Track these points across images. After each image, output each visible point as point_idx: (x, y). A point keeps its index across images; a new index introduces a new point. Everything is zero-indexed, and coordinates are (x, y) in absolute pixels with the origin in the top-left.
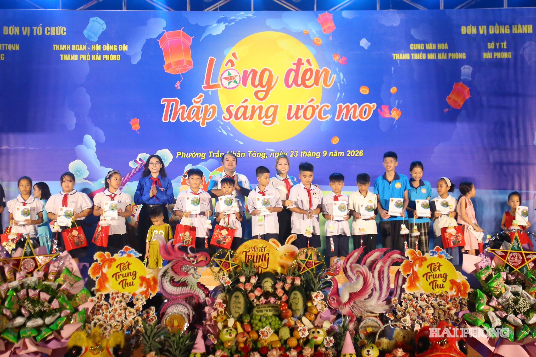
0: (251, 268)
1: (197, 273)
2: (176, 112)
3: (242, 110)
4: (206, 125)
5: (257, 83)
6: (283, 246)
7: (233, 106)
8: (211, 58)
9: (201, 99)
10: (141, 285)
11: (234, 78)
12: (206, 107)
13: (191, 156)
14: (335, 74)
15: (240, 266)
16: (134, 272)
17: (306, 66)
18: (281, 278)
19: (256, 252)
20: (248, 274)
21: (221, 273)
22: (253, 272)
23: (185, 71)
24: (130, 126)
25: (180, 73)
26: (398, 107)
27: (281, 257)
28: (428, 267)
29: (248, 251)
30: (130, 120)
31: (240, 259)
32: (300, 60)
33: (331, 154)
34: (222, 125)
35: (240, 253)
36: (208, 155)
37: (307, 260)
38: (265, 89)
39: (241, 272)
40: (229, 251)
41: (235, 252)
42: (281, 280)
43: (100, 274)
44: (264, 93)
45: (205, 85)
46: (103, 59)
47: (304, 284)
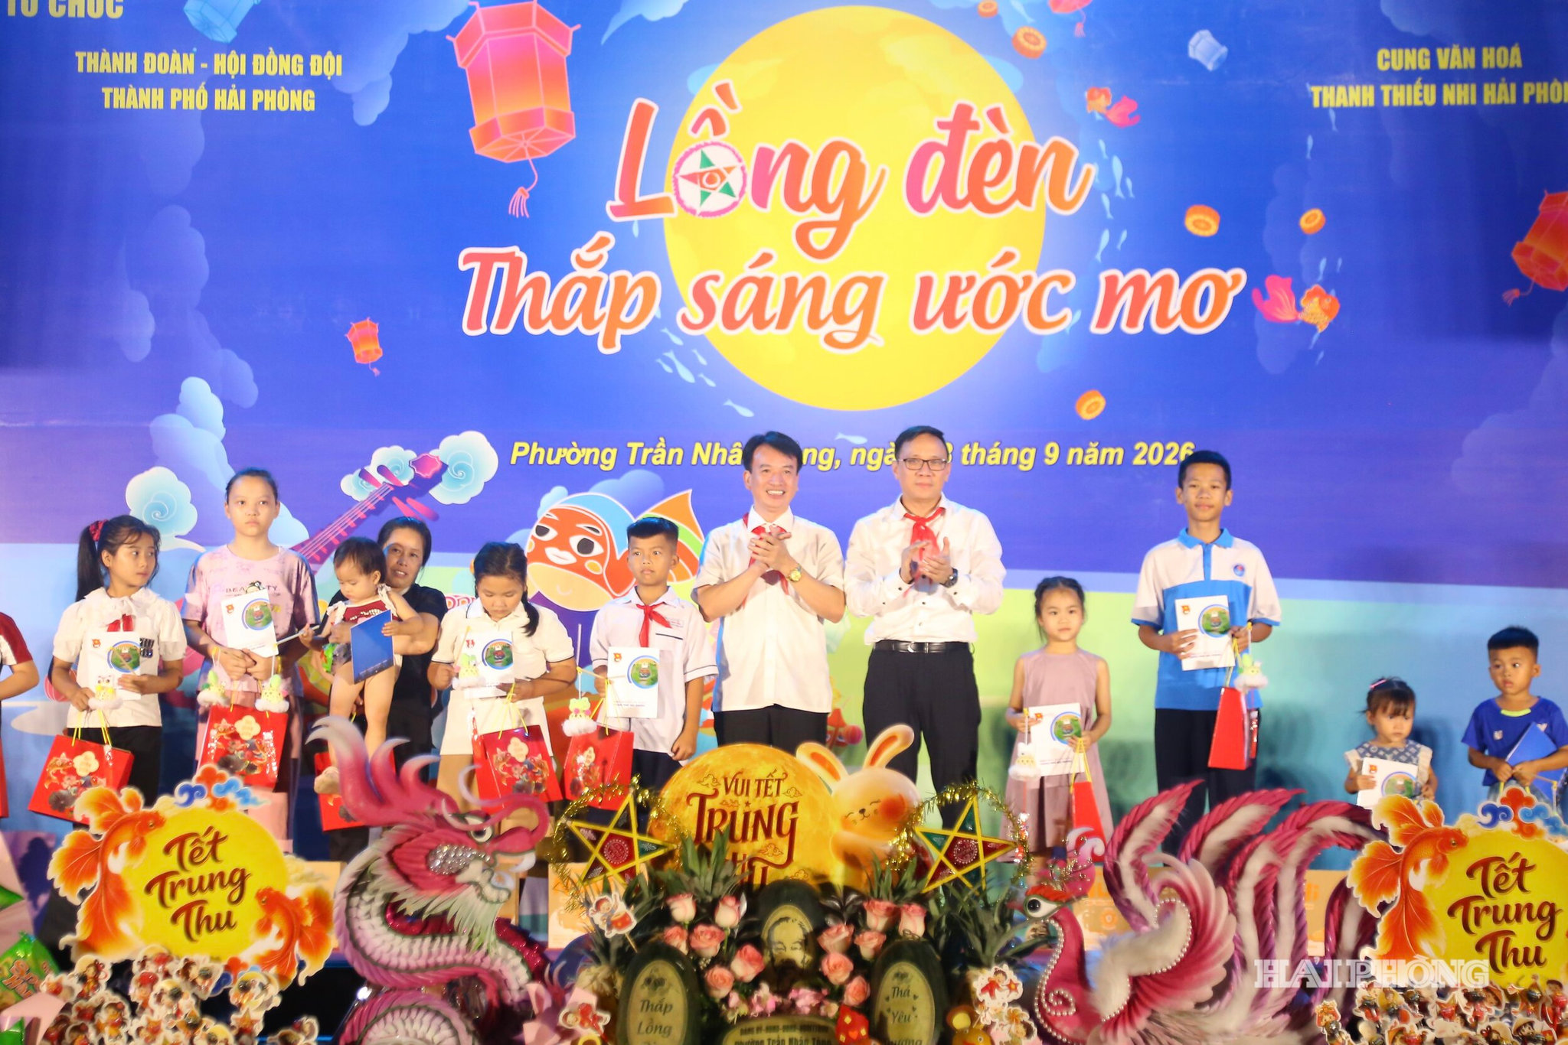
0: (721, 863)
1: (493, 880)
2: (512, 301)
3: (750, 292)
4: (617, 348)
5: (805, 193)
6: (857, 775)
7: (716, 278)
8: (640, 105)
9: (604, 251)
10: (264, 927)
11: (723, 178)
12: (621, 282)
13: (563, 459)
14: (1092, 163)
15: (677, 853)
16: (235, 871)
17: (988, 133)
18: (843, 907)
19: (742, 799)
20: (709, 888)
21: (598, 881)
22: (726, 879)
23: (547, 151)
24: (348, 348)
25: (529, 158)
26: (1327, 285)
27: (846, 822)
28: (1470, 873)
29: (709, 791)
30: (348, 328)
31: (677, 825)
32: (964, 111)
33: (1076, 455)
34: (677, 350)
35: (678, 800)
36: (623, 454)
37: (954, 833)
38: (836, 216)
39: (678, 878)
40: (632, 790)
41: (657, 794)
42: (845, 915)
43: (98, 878)
44: (831, 232)
45: (618, 202)
46: (255, 107)
47: (938, 933)
